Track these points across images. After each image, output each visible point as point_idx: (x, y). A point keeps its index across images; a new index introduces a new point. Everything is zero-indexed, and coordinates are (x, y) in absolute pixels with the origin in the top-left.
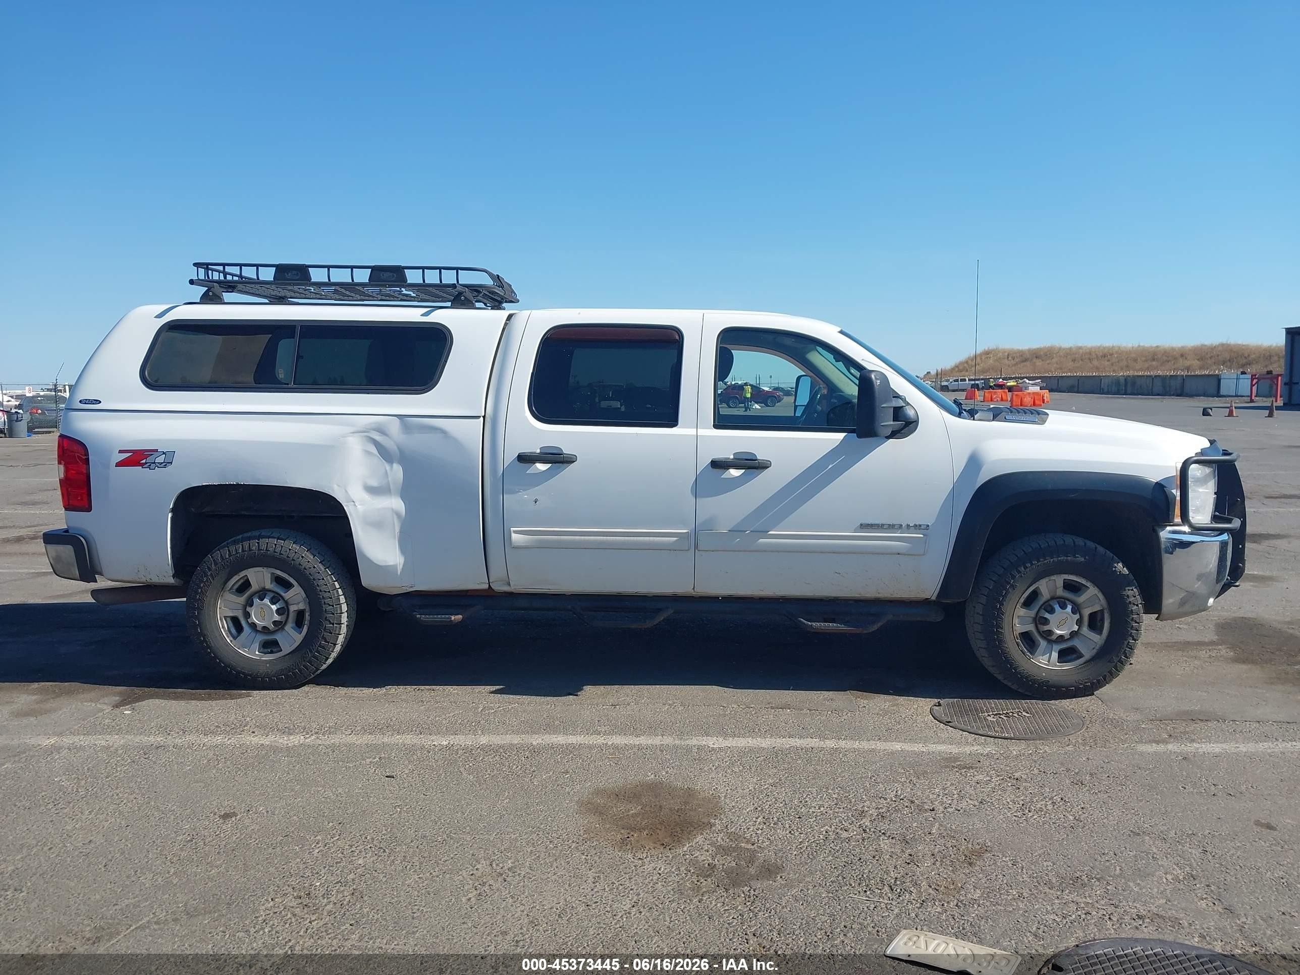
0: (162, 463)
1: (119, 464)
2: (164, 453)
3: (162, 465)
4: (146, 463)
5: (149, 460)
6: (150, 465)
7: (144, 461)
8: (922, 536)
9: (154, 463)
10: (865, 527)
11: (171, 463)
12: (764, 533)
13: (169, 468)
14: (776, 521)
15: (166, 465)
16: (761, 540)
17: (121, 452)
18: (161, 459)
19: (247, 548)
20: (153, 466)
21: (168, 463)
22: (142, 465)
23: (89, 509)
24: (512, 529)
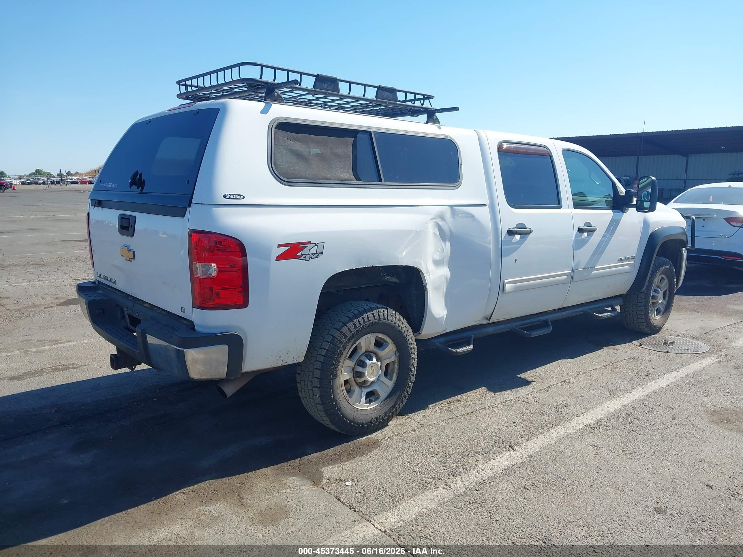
0: (315, 254)
1: (279, 258)
2: (316, 245)
3: (315, 256)
4: (302, 255)
5: (305, 251)
6: (305, 257)
7: (300, 254)
8: (634, 262)
9: (309, 254)
10: (620, 260)
11: (322, 253)
12: (593, 268)
13: (321, 257)
14: (596, 262)
15: (318, 256)
16: (593, 272)
17: (280, 246)
18: (313, 251)
19: (366, 320)
20: (308, 257)
21: (320, 253)
22: (299, 257)
23: (244, 304)
24: (506, 281)
